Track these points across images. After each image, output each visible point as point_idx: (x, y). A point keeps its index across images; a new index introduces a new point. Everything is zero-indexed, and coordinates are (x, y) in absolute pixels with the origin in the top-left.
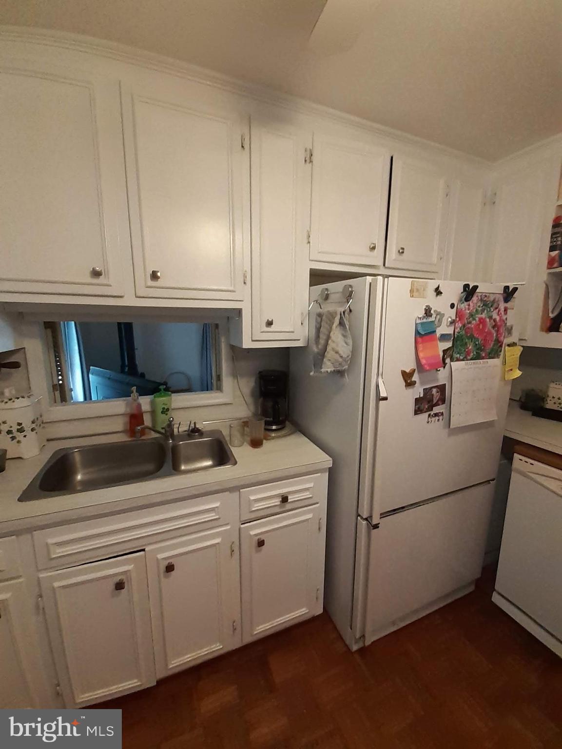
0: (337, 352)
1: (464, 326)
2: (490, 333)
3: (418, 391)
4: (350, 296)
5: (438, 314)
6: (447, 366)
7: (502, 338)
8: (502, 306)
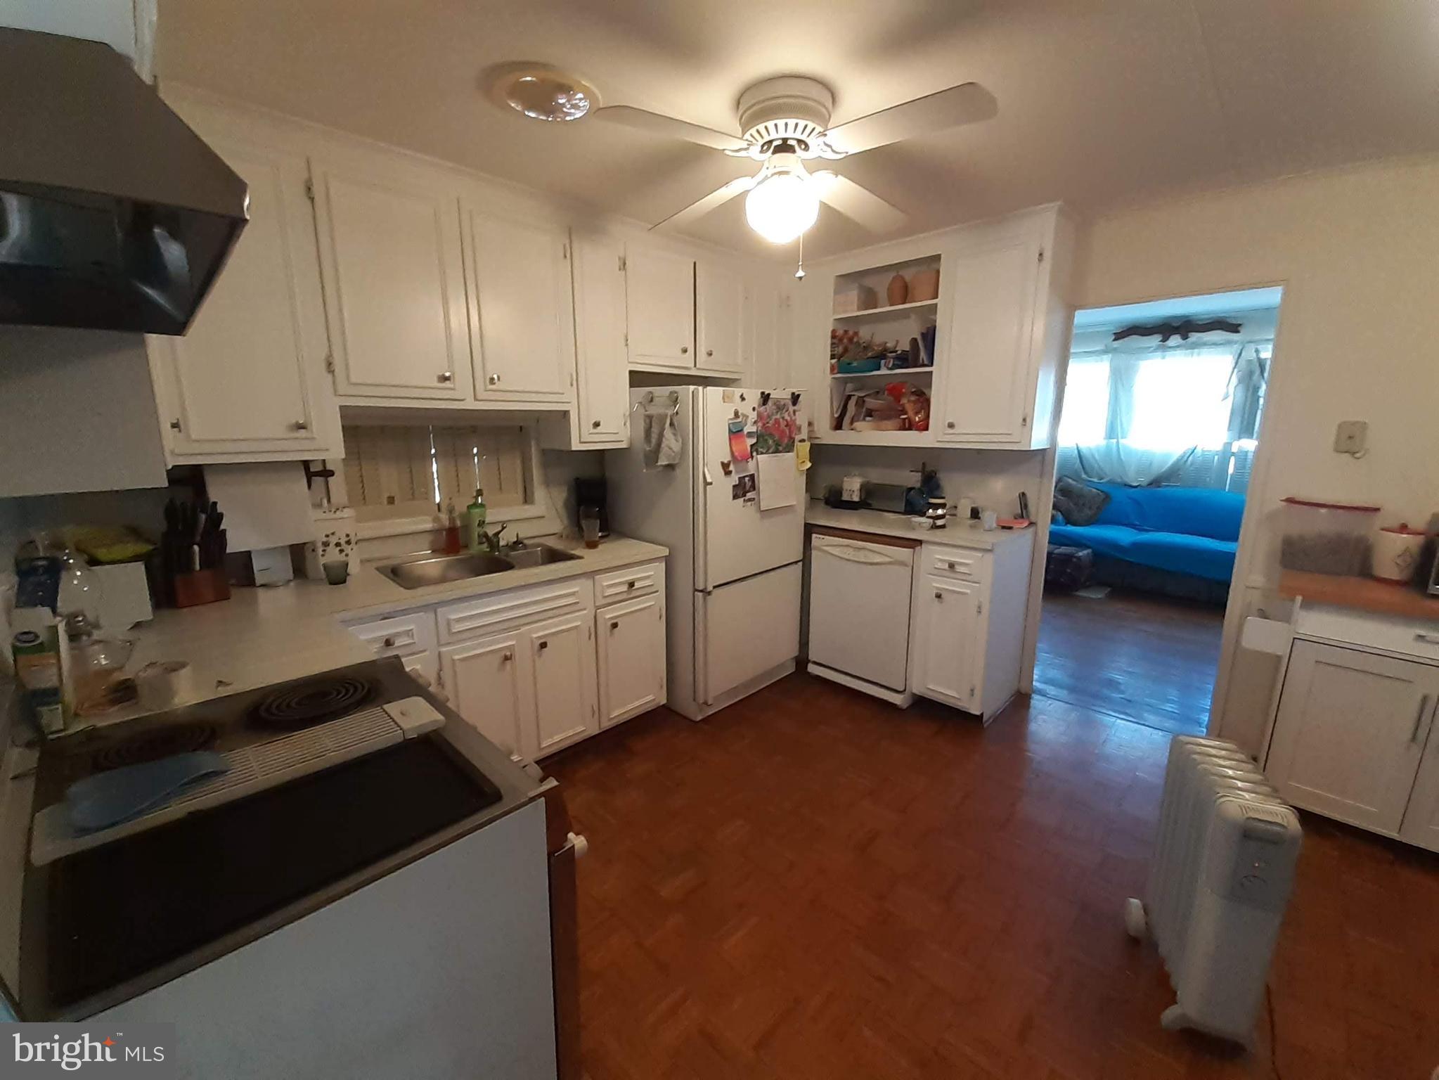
0: (670, 449)
1: (764, 425)
2: (783, 431)
3: (734, 479)
4: (676, 401)
5: (743, 414)
6: (754, 459)
7: (793, 436)
8: (791, 408)
